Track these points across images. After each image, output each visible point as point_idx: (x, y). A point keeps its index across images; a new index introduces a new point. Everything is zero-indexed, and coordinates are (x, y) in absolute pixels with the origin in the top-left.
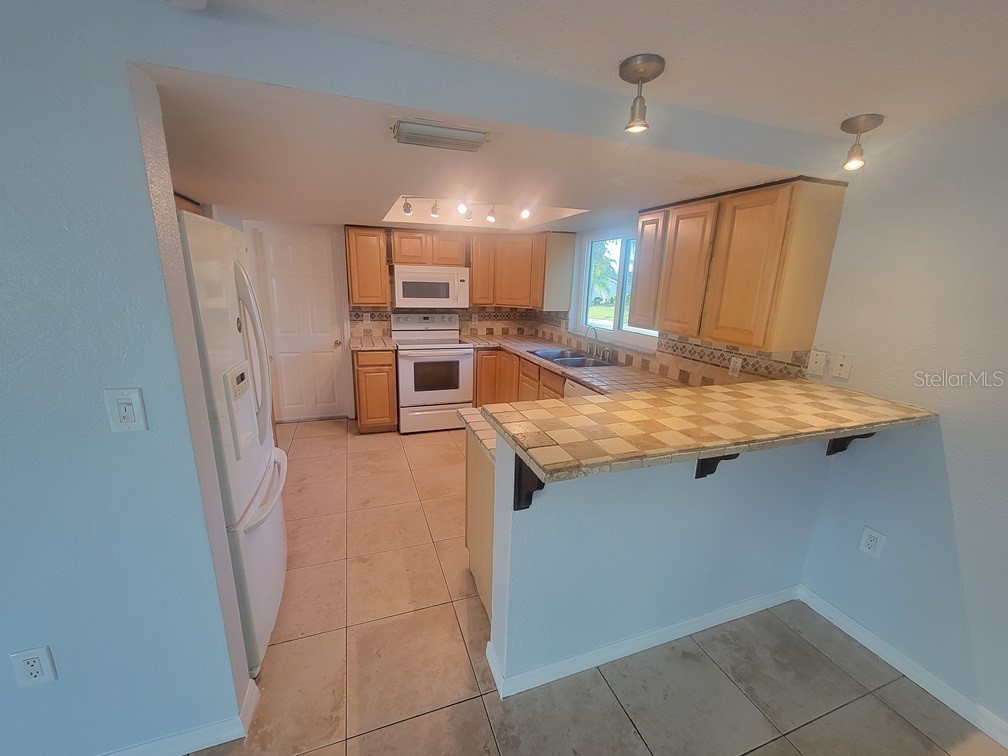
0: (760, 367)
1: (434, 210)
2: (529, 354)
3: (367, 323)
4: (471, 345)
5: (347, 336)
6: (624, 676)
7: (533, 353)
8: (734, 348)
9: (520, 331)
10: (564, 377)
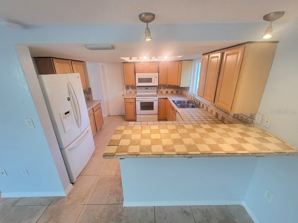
0: (239, 116)
1: (138, 59)
3: (130, 90)
4: (157, 97)
5: (125, 93)
6: (161, 212)
7: (173, 101)
9: (177, 92)
10: (176, 111)
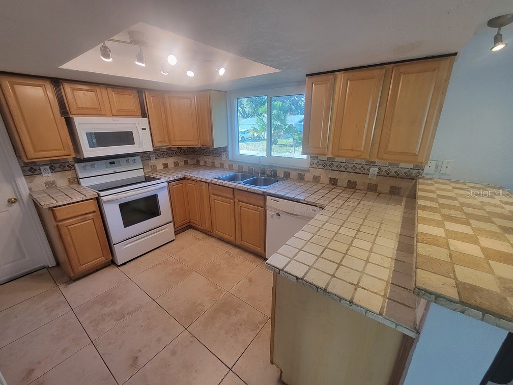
0: (391, 172)
2: (216, 180)
3: (47, 176)
4: (164, 180)
7: (219, 179)
8: (371, 162)
9: (186, 162)
10: (264, 195)
